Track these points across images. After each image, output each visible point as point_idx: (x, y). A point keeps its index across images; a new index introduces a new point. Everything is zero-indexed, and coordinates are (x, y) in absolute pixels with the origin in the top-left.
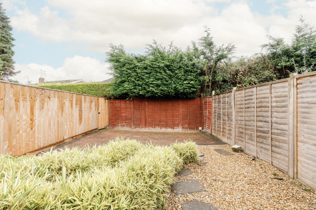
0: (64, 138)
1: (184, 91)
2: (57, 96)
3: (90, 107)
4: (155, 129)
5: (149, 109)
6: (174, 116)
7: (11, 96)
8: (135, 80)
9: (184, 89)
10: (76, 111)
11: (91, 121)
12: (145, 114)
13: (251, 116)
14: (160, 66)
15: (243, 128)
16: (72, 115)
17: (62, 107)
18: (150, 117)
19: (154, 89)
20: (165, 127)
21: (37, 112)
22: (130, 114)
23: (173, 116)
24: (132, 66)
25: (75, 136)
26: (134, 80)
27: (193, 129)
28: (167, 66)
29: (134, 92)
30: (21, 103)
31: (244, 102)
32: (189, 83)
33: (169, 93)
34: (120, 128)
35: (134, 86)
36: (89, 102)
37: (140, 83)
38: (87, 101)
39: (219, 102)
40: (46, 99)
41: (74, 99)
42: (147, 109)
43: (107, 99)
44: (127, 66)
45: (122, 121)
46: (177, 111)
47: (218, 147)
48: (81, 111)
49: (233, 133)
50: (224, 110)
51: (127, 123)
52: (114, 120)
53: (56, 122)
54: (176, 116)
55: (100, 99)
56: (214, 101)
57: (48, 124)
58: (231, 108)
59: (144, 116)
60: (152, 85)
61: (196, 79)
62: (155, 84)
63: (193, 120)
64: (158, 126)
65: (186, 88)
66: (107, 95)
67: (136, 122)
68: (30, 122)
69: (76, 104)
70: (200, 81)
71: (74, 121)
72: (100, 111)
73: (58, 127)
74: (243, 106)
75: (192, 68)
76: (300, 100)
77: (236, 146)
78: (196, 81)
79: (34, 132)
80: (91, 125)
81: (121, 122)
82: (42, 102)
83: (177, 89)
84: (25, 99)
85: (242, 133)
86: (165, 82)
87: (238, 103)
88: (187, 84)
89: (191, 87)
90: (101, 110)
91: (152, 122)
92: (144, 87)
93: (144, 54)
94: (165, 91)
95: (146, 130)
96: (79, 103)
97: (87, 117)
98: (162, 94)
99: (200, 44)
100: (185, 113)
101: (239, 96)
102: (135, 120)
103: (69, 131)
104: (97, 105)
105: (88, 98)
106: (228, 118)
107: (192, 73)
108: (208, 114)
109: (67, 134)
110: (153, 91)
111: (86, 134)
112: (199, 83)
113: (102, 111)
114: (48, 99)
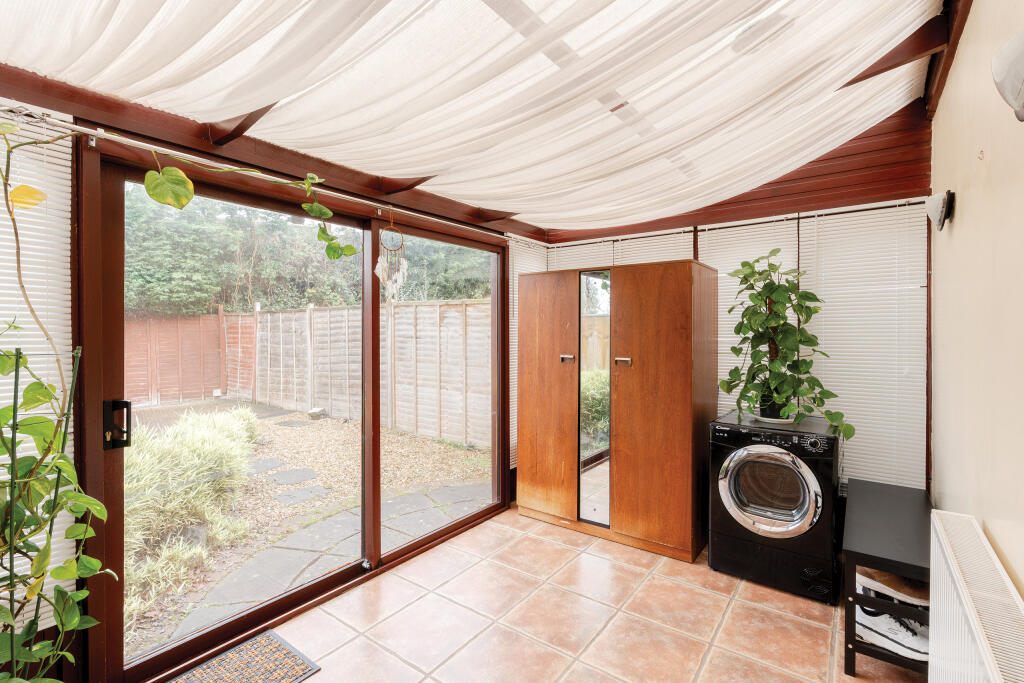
1: (170, 297)
9: (171, 291)
13: (340, 355)
15: (327, 377)
27: (194, 397)
31: (328, 332)
32: (189, 279)
39: (275, 328)
46: (141, 350)
47: (279, 419)
49: (308, 387)
50: (289, 346)
54: (137, 367)
56: (259, 325)
58: (304, 341)
61: (208, 270)
65: (178, 292)
70: (219, 275)
74: (327, 339)
75: (195, 240)
76: (397, 333)
77: (316, 410)
78: (206, 273)
83: (149, 290)
85: (326, 385)
87: (318, 332)
88: (183, 279)
89: (194, 289)
100: (169, 356)
101: (319, 320)
106: (298, 360)
107: (197, 252)
108: (240, 355)
112: (214, 281)
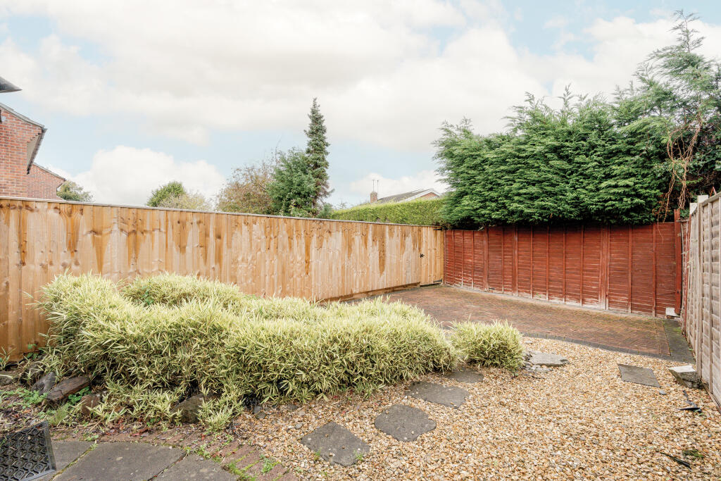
0: (352, 292)
2: (340, 230)
3: (403, 245)
4: (536, 297)
5: (522, 250)
6: (587, 271)
7: (285, 232)
8: (484, 188)
9: (603, 201)
10: (373, 251)
11: (403, 269)
12: (513, 261)
14: (535, 152)
16: (367, 258)
17: (349, 246)
18: (524, 269)
19: (522, 206)
20: (560, 297)
21: (313, 252)
22: (480, 260)
23: (583, 270)
24: (478, 160)
25: (372, 291)
26: (482, 190)
27: (644, 311)
28: (555, 150)
29: (483, 215)
30: (295, 241)
33: (561, 212)
34: (462, 288)
35: (482, 202)
36: (400, 235)
37: (494, 194)
38: (395, 234)
40: (326, 235)
41: (370, 232)
42: (516, 252)
43: (441, 229)
44: (468, 162)
45: (466, 272)
46: (594, 257)
48: (383, 251)
49: (696, 329)
51: (476, 277)
52: (452, 270)
53: (340, 267)
54: (592, 271)
55: (424, 230)
57: (328, 268)
59: (510, 265)
60: (516, 198)
61: (646, 172)
62: (525, 194)
63: (647, 284)
64: (544, 291)
66: (440, 222)
67: (493, 277)
68: (305, 264)
69: (373, 240)
71: (370, 267)
72: (423, 253)
73: (343, 275)
75: (630, 143)
77: (683, 368)
79: (310, 278)
80: (404, 276)
81: (464, 275)
82: (320, 237)
83: (581, 202)
84: (299, 236)
85: (708, 333)
86: (549, 189)
88: (613, 187)
90: (427, 250)
91: (527, 281)
92: (504, 203)
93: (505, 131)
94: (549, 209)
95: (514, 297)
96: (380, 239)
97: (394, 261)
98: (545, 217)
99: (660, 70)
100: (619, 265)
101: (706, 222)
102: (490, 272)
103: (360, 281)
104: (418, 241)
105: (397, 230)
109: (357, 287)
110: (522, 211)
111: (394, 291)
113: (429, 251)
114: (328, 234)
